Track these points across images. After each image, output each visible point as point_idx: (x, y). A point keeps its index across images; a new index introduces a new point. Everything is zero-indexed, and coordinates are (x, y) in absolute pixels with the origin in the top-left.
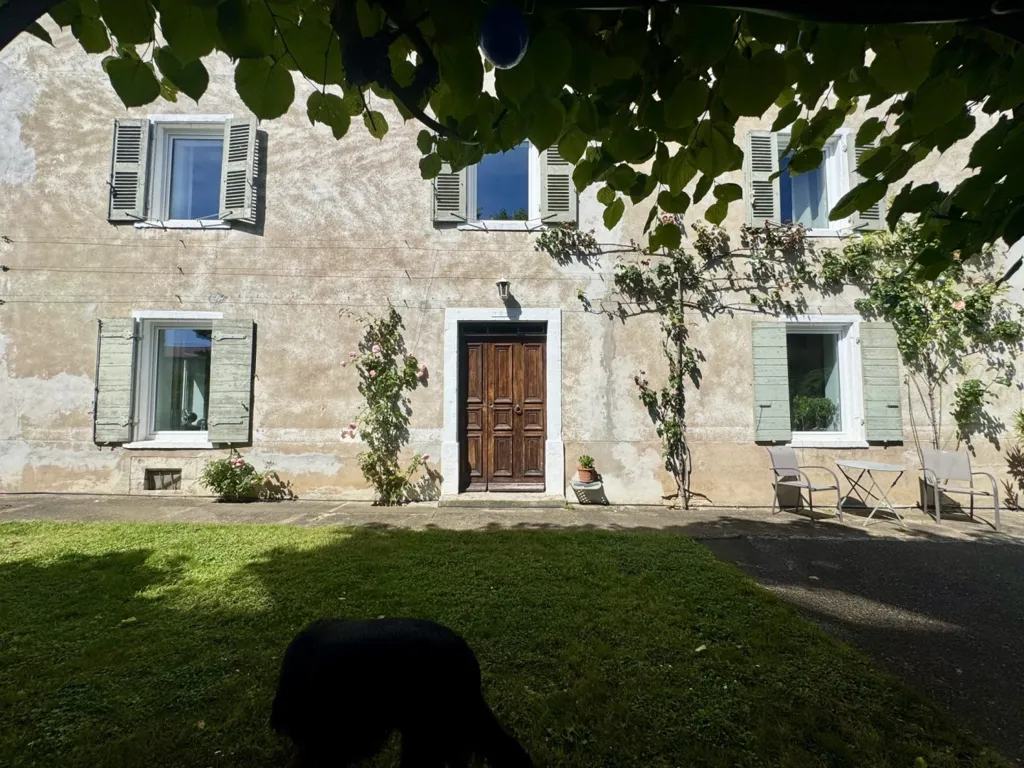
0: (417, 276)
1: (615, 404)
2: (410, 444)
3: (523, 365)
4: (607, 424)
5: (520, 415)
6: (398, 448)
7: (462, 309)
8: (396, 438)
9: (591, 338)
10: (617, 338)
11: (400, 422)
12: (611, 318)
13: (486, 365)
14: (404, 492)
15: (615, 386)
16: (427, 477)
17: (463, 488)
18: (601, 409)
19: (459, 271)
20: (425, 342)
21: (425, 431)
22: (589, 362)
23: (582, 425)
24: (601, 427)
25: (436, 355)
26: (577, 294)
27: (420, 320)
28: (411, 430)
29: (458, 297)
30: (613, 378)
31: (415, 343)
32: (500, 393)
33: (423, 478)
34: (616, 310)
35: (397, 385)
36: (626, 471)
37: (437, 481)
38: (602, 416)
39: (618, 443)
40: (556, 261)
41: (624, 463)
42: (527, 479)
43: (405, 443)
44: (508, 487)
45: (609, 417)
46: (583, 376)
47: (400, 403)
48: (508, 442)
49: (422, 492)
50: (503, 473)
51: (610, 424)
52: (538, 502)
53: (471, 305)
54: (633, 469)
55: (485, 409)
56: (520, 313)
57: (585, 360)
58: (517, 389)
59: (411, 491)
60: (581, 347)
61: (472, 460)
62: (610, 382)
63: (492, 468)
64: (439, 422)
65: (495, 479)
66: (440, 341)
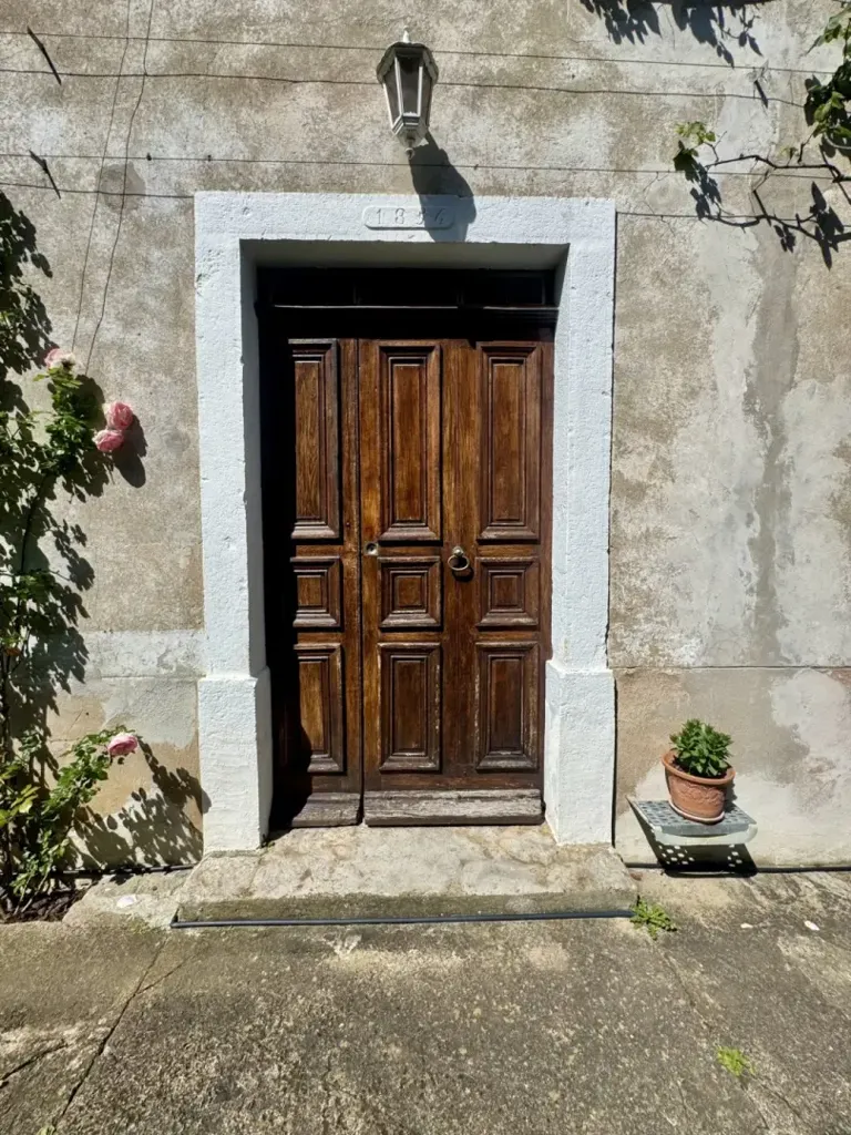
0: (84, 68)
1: (787, 545)
2: (92, 685)
3: (476, 418)
4: (759, 610)
5: (465, 579)
6: (47, 699)
7: (256, 198)
8: (40, 664)
9: (714, 314)
10: (804, 315)
11: (52, 609)
12: (788, 243)
13: (350, 414)
14: (80, 844)
15: (791, 483)
16: (154, 792)
17: (280, 818)
18: (738, 561)
19: (240, 54)
20: (128, 324)
21: (143, 637)
22: (703, 401)
23: (673, 614)
24: (739, 620)
25: (169, 371)
26: (674, 151)
27: (103, 239)
28: (90, 638)
29: (242, 151)
30: (783, 457)
31: (90, 326)
32: (400, 505)
33: (140, 795)
34: (805, 213)
35: (32, 478)
36: (809, 762)
37: (190, 805)
38: (742, 584)
39: (789, 670)
40: (600, 23)
41: (805, 736)
42: (485, 778)
43: (72, 680)
44: (426, 809)
45: (765, 589)
46: (683, 448)
47: (46, 544)
48: (424, 664)
49: (139, 842)
50: (409, 759)
51: (767, 615)
52: (537, 898)
53: (291, 182)
54: (831, 755)
55: (350, 563)
56: (470, 214)
57: (694, 394)
58: (452, 494)
59: (103, 839)
60: (684, 346)
61: (312, 721)
62: (775, 470)
63: (375, 747)
64: (188, 607)
65: (388, 779)
66: (180, 318)
